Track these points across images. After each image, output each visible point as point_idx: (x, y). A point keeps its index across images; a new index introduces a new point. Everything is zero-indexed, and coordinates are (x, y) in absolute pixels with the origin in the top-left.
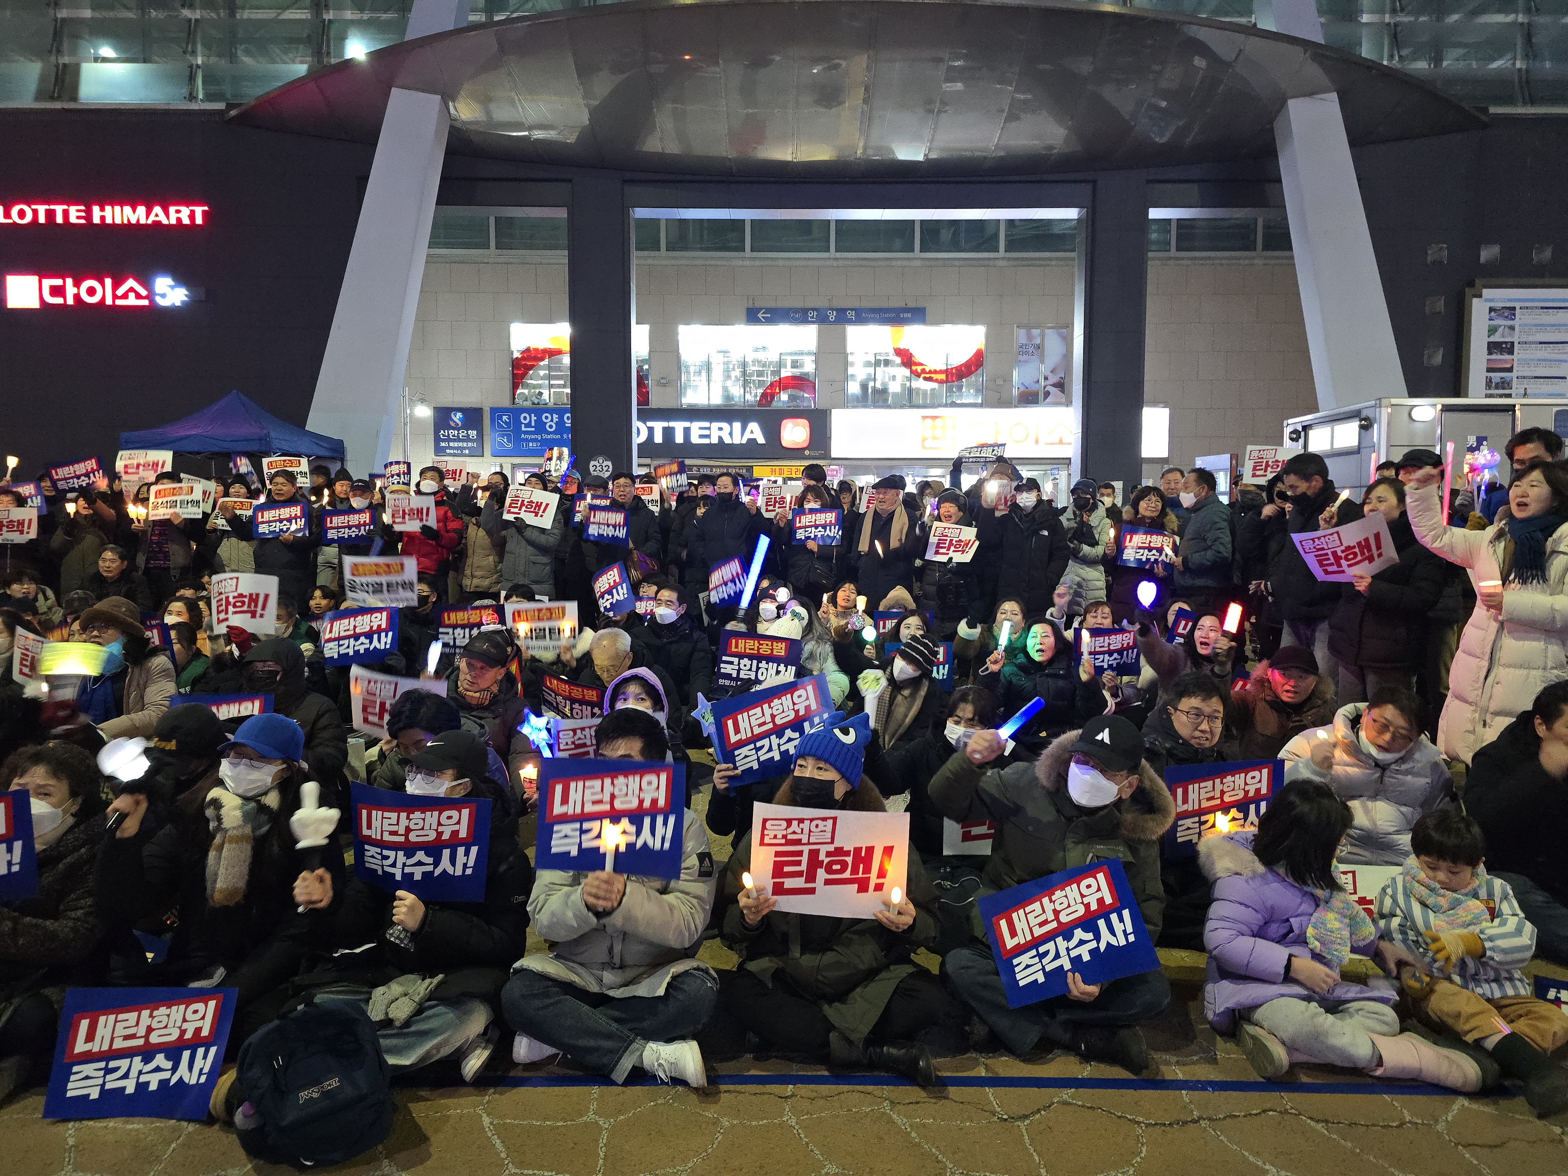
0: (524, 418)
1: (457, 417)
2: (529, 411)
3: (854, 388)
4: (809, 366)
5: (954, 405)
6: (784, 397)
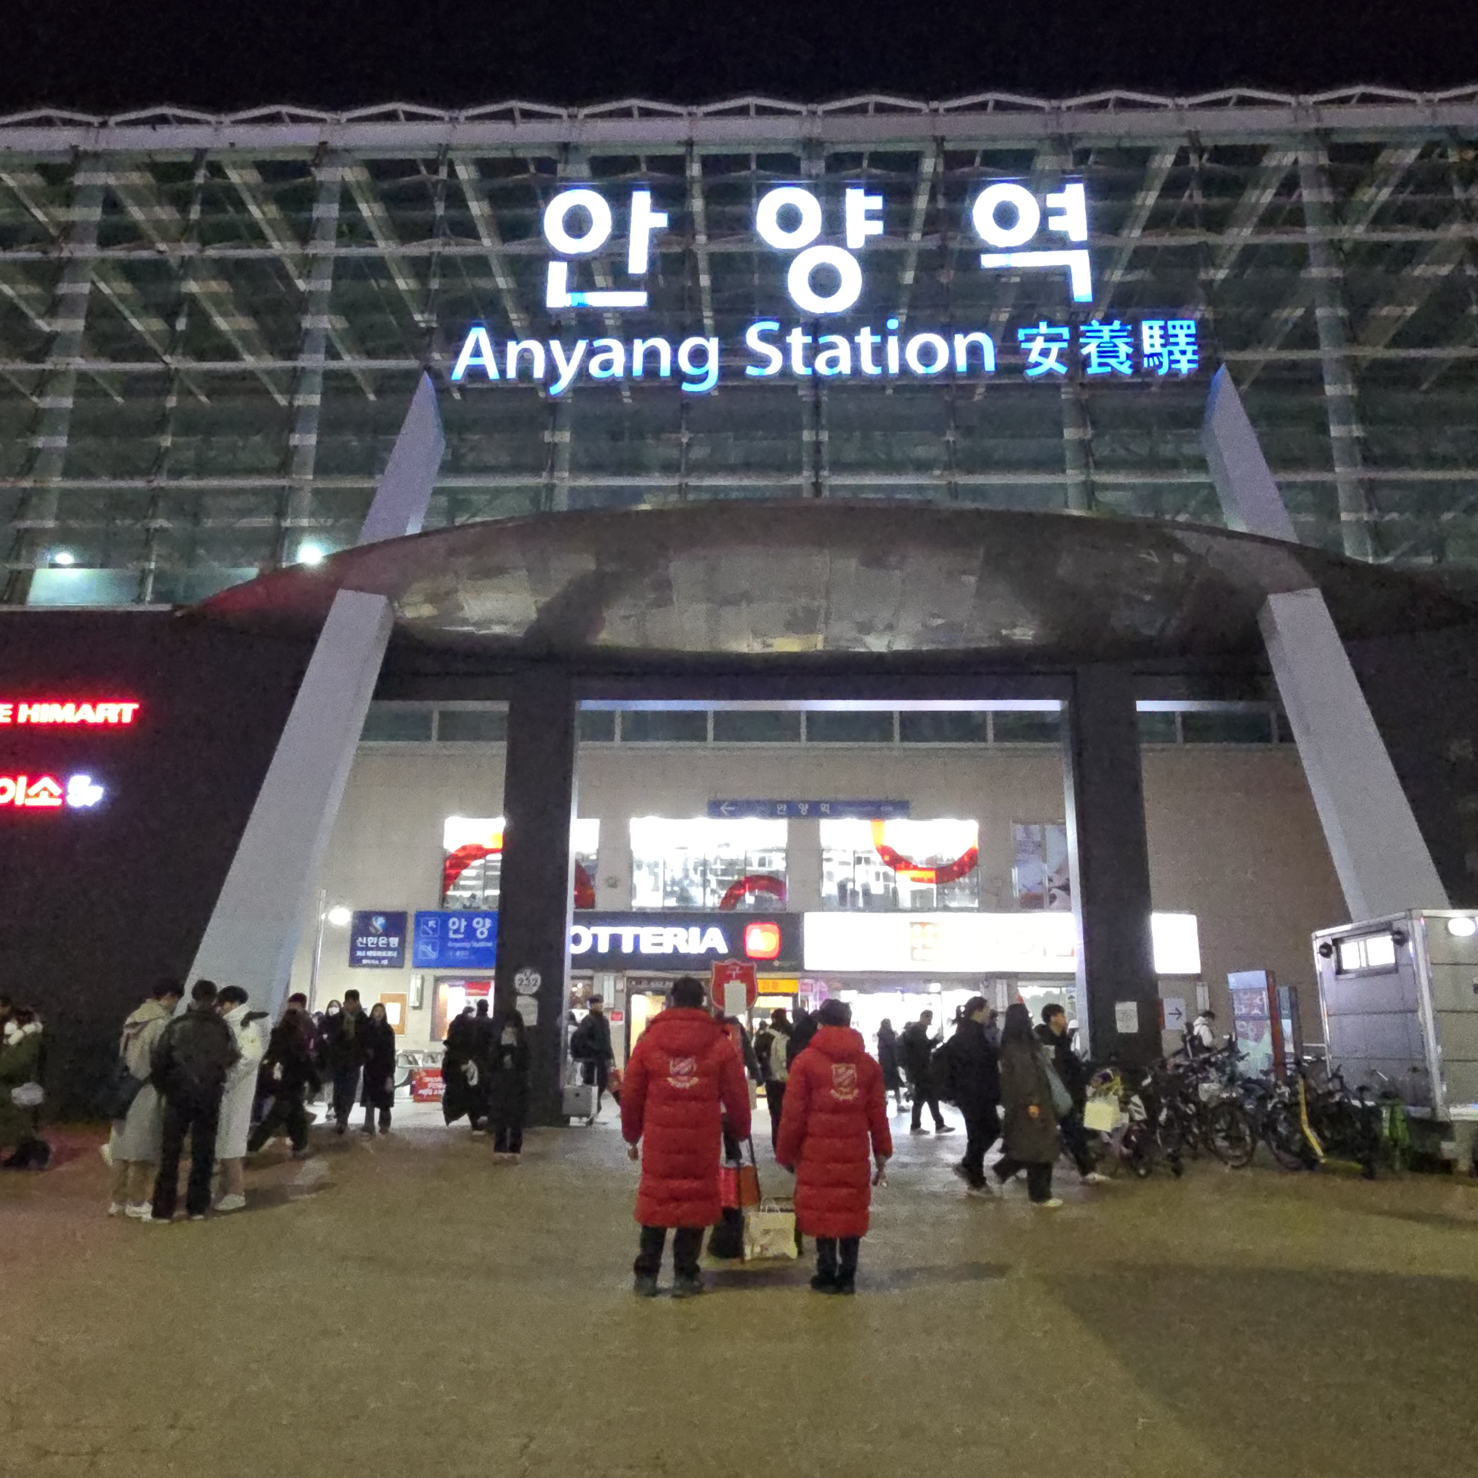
0: (454, 923)
1: (379, 923)
2: (458, 915)
3: (829, 889)
4: (778, 864)
5: (946, 909)
6: (750, 899)
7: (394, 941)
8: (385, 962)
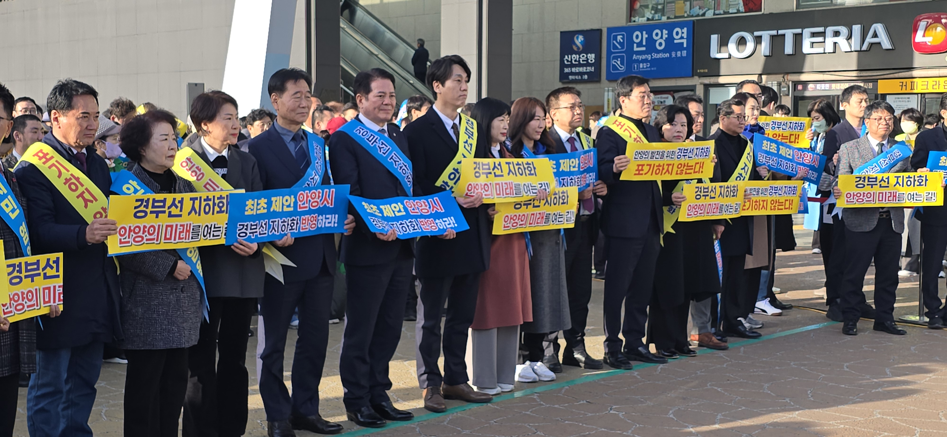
0: (637, 37)
1: (579, 40)
2: (642, 28)
7: (592, 57)
8: (586, 77)
